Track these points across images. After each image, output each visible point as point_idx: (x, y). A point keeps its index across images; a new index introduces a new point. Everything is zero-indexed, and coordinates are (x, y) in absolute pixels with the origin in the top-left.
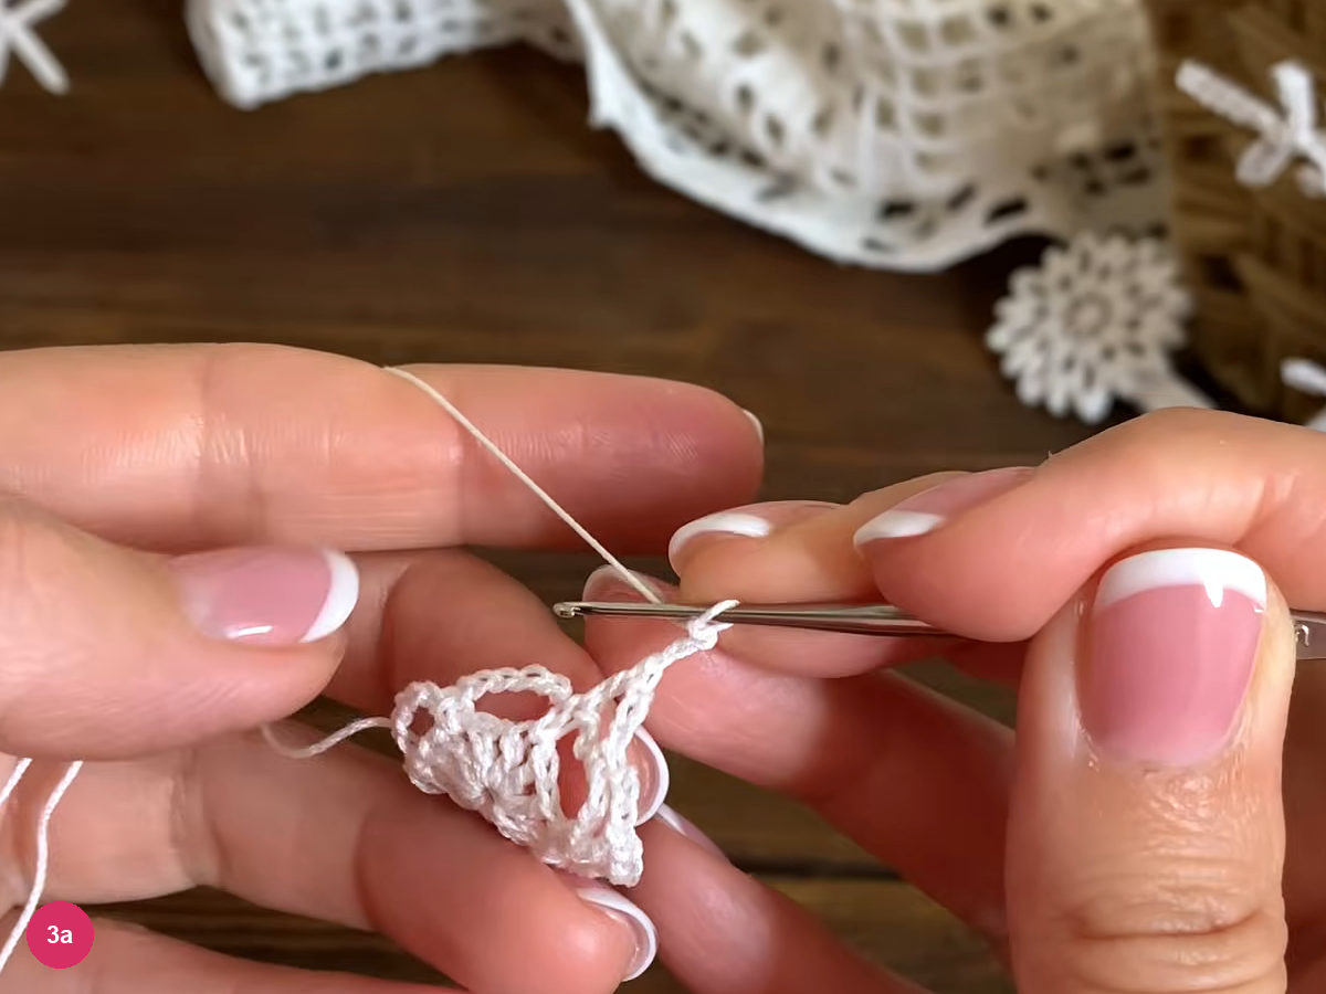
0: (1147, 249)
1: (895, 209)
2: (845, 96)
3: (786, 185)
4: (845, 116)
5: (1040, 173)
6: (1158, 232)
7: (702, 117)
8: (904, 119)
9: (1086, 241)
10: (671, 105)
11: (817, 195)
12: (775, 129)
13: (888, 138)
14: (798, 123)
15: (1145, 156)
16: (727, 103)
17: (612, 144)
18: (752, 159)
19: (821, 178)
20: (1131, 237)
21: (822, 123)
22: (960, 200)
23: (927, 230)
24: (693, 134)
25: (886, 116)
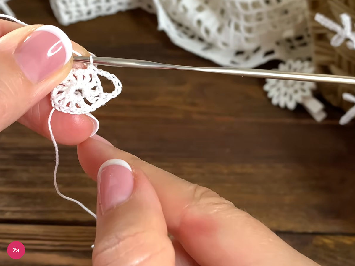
0: (307, 64)
1: (239, 53)
2: (226, 23)
3: (210, 46)
4: (226, 27)
5: (278, 43)
6: (309, 59)
7: (188, 28)
8: (242, 28)
9: (290, 62)
10: (179, 25)
11: (219, 49)
12: (207, 31)
13: (237, 33)
14: (213, 30)
15: (306, 39)
16: (195, 24)
17: (163, 35)
18: (201, 40)
19: (220, 45)
20: (302, 61)
21: (220, 30)
22: (256, 50)
23: (248, 58)
24: (185, 33)
25: (237, 28)
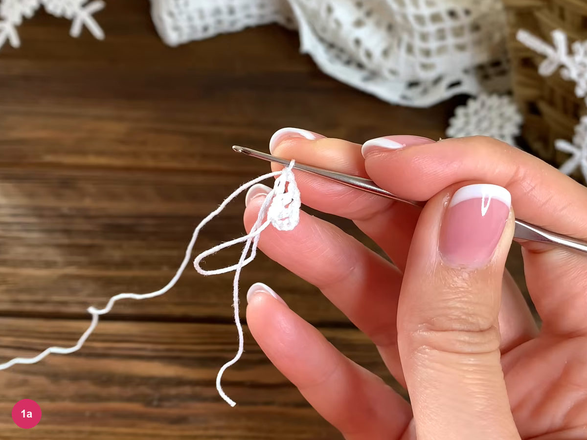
0: (505, 100)
1: (413, 84)
2: (395, 43)
3: (373, 75)
4: (395, 49)
5: (466, 71)
6: (509, 93)
7: (342, 50)
8: (417, 51)
9: (483, 97)
10: (331, 46)
11: (385, 79)
12: (369, 55)
13: (411, 58)
14: (377, 52)
15: (505, 66)
16: (351, 46)
17: (309, 59)
18: (360, 66)
19: (386, 73)
20: (500, 94)
21: (386, 53)
22: (437, 81)
23: (425, 92)
24: (338, 57)
25: (410, 49)
